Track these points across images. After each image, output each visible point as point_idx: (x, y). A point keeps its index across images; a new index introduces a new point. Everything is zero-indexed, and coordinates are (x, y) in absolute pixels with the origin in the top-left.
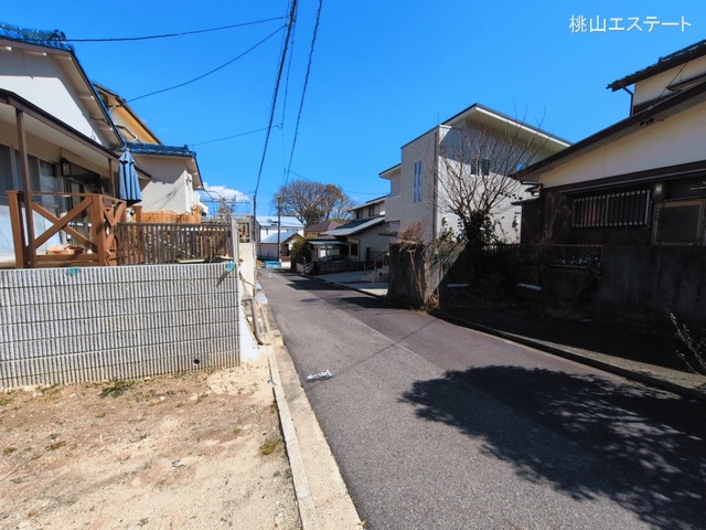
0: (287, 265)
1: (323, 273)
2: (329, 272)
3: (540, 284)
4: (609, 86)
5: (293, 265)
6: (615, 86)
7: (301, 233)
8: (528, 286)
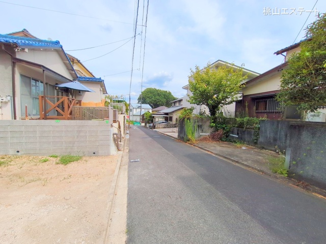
0: (143, 124)
1: (157, 128)
2: (159, 128)
3: (238, 134)
4: (275, 53)
5: (146, 124)
6: (278, 53)
7: (151, 111)
8: (234, 135)
